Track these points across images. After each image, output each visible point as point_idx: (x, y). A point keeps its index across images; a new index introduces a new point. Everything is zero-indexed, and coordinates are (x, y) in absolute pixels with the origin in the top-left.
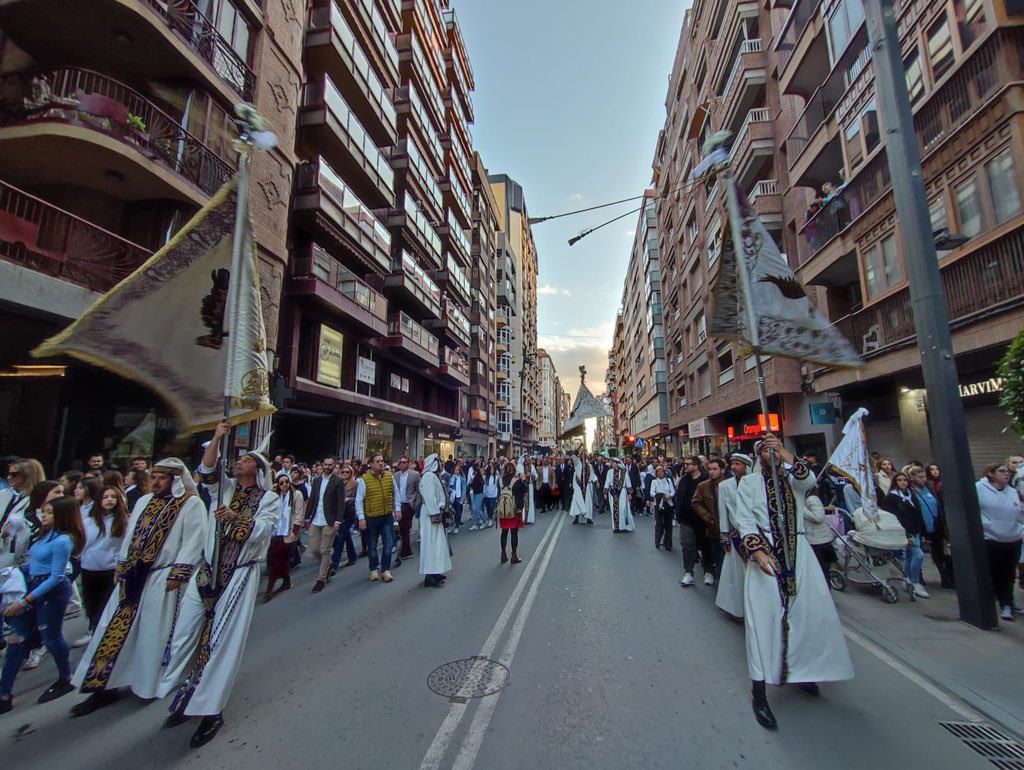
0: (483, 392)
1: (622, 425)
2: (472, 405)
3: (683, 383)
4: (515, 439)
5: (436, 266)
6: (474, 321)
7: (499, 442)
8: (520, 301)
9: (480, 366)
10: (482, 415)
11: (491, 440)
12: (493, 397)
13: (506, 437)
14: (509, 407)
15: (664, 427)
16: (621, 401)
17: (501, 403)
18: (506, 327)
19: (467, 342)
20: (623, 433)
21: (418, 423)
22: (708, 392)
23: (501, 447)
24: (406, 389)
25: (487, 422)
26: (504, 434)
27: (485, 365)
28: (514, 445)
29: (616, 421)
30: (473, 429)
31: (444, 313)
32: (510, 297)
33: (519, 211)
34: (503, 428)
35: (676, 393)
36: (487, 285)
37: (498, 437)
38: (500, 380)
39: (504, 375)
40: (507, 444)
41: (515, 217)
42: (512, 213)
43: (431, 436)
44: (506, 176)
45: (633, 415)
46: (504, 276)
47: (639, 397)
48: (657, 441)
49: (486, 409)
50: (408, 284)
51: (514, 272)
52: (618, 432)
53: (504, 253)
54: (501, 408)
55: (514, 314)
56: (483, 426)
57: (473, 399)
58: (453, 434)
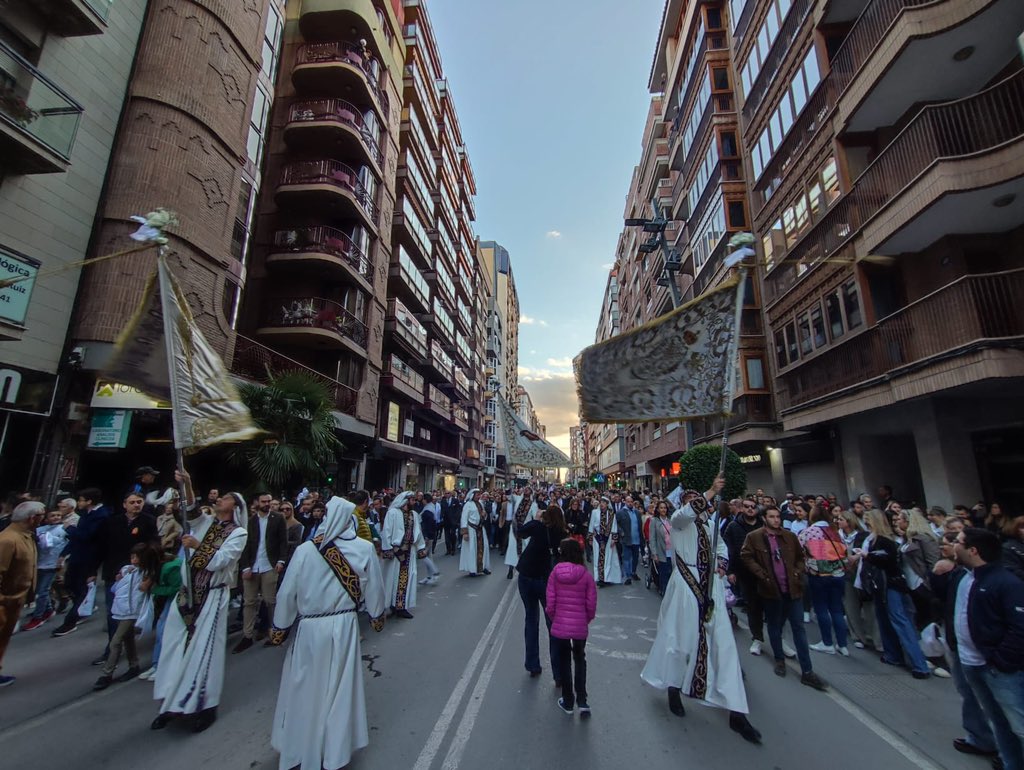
0: (477, 435)
1: (592, 459)
2: (468, 446)
3: (634, 432)
4: (498, 472)
5: (450, 344)
6: (472, 377)
7: (486, 475)
8: (504, 350)
9: (474, 413)
10: (475, 453)
11: (480, 474)
12: (482, 438)
13: (491, 470)
14: (495, 445)
15: (622, 465)
16: (591, 438)
17: (488, 442)
18: (493, 376)
19: (467, 396)
20: (593, 466)
21: (434, 463)
22: (648, 444)
23: (487, 479)
24: (429, 438)
25: (478, 459)
26: (490, 468)
27: (478, 412)
28: (497, 477)
29: (586, 455)
30: (468, 466)
31: (453, 378)
32: (496, 351)
33: (506, 273)
34: (489, 463)
35: (630, 439)
36: (481, 345)
37: (485, 471)
38: (487, 422)
39: (491, 418)
40: (491, 477)
41: (502, 279)
42: (499, 274)
43: (441, 472)
44: (495, 243)
45: (601, 452)
46: (493, 332)
47: (606, 437)
48: (619, 476)
49: (478, 449)
50: (435, 364)
51: (500, 327)
52: (589, 466)
53: (493, 313)
54: (488, 446)
55: (499, 364)
56: (476, 463)
57: (468, 440)
58: (455, 470)
